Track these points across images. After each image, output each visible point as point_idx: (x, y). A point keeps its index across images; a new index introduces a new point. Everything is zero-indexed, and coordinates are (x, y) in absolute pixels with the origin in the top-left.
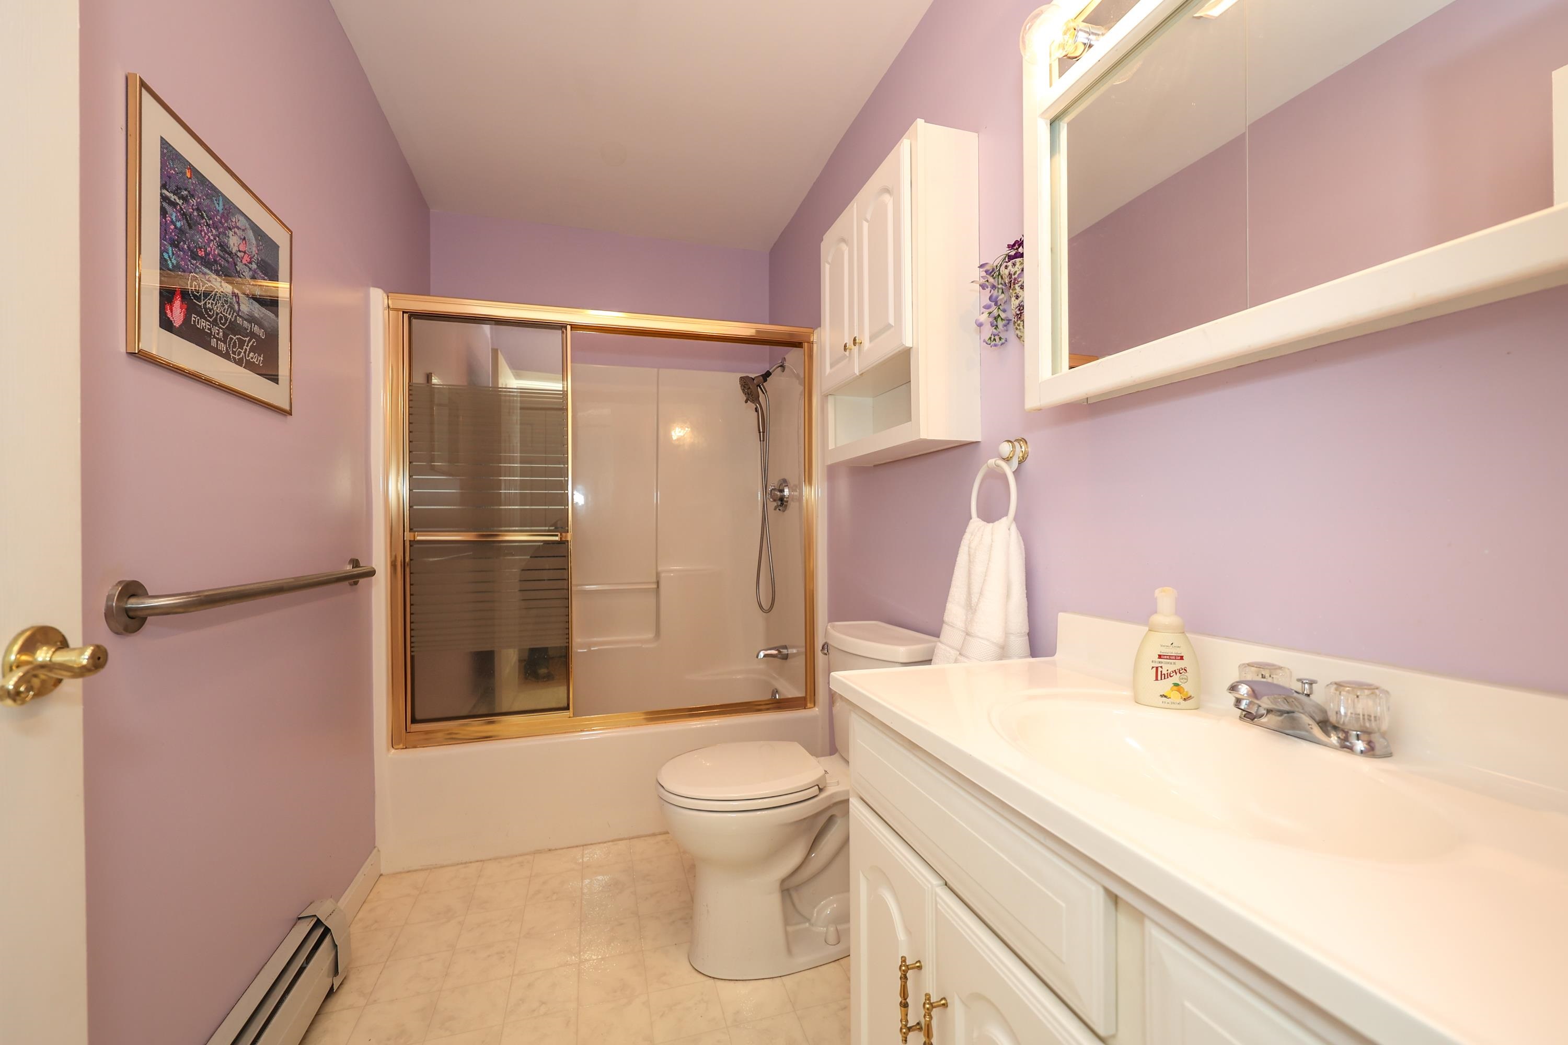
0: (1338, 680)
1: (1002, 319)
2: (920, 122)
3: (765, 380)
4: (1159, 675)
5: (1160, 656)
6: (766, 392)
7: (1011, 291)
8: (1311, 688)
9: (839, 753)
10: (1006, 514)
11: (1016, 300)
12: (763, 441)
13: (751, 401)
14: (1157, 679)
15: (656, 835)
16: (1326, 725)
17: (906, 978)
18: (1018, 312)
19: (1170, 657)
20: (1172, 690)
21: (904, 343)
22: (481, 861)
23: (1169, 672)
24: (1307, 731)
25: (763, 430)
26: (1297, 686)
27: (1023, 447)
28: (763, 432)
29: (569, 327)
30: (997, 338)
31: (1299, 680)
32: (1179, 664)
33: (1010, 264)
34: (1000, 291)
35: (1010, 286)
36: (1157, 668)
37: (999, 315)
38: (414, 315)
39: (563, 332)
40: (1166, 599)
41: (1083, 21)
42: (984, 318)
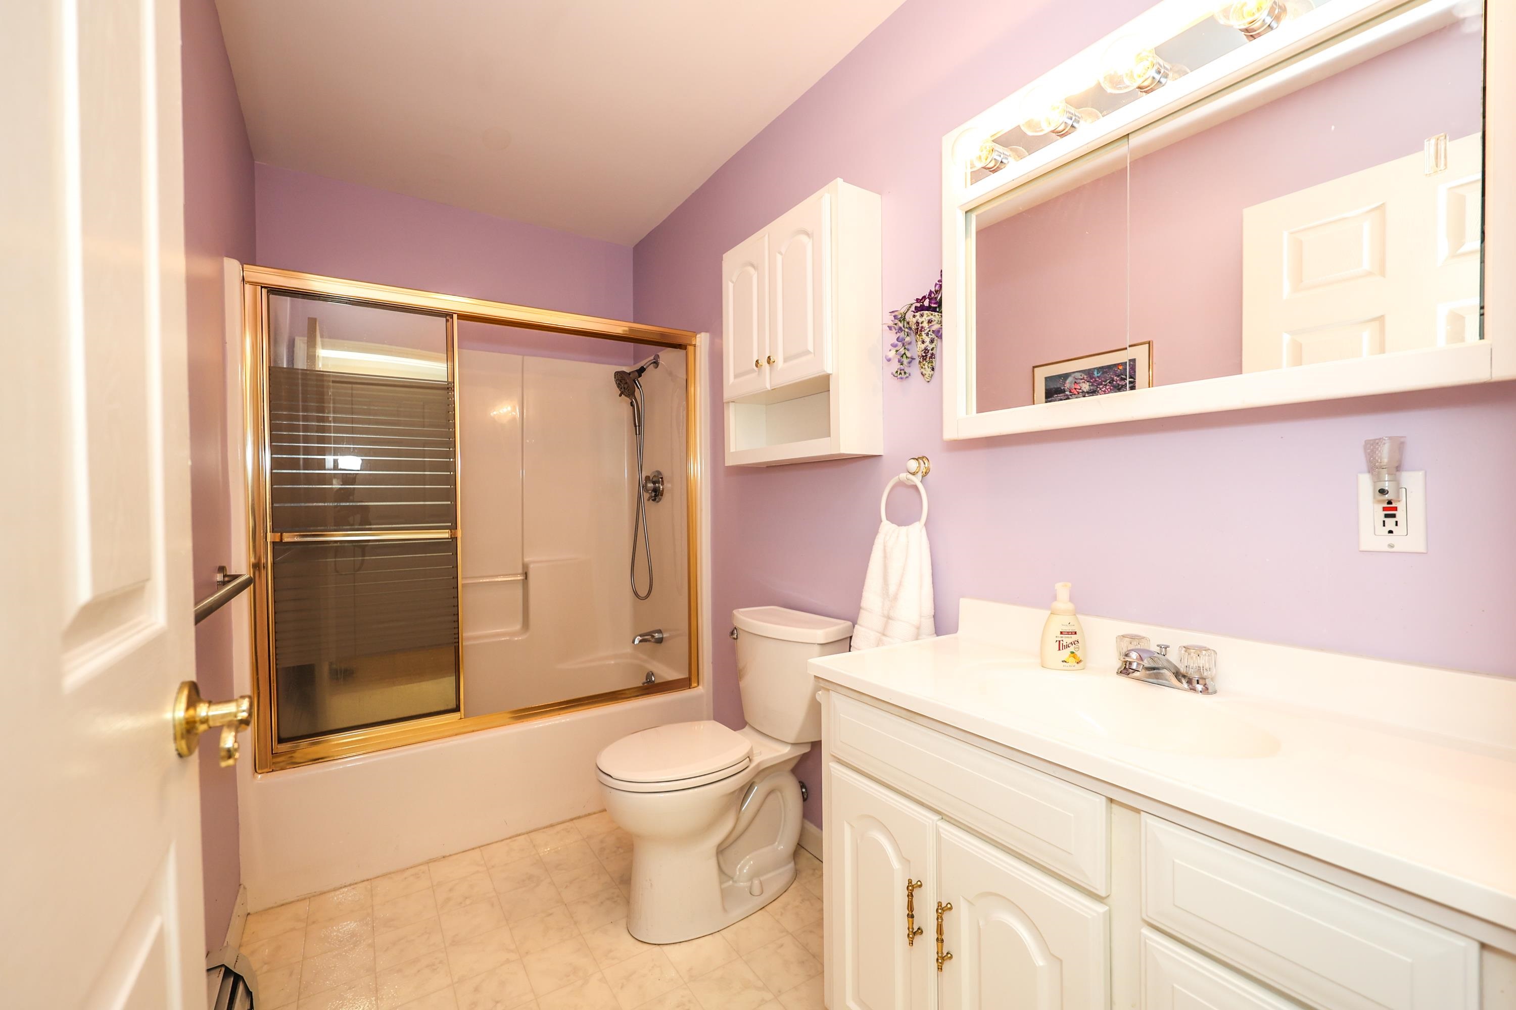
0: (1185, 645)
1: (907, 357)
2: (839, 180)
3: (640, 376)
4: (1061, 646)
5: (1061, 633)
6: (641, 387)
7: (917, 336)
8: (1166, 651)
9: (749, 724)
10: (919, 519)
11: (922, 344)
12: (639, 434)
13: (626, 396)
14: (1059, 650)
15: (554, 825)
16: (1178, 675)
17: (912, 896)
18: (924, 355)
19: (1068, 633)
20: (1070, 657)
21: (826, 370)
22: (368, 880)
23: (1067, 644)
24: (1169, 681)
25: (638, 423)
26: (1157, 649)
27: (926, 464)
28: (639, 426)
29: (455, 316)
30: (902, 372)
31: (1158, 646)
32: (1074, 637)
33: (918, 314)
34: (906, 334)
35: (917, 332)
36: (1059, 641)
37: (905, 353)
38: (274, 291)
39: (447, 321)
40: (1062, 590)
41: (993, 141)
42: (892, 354)
